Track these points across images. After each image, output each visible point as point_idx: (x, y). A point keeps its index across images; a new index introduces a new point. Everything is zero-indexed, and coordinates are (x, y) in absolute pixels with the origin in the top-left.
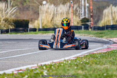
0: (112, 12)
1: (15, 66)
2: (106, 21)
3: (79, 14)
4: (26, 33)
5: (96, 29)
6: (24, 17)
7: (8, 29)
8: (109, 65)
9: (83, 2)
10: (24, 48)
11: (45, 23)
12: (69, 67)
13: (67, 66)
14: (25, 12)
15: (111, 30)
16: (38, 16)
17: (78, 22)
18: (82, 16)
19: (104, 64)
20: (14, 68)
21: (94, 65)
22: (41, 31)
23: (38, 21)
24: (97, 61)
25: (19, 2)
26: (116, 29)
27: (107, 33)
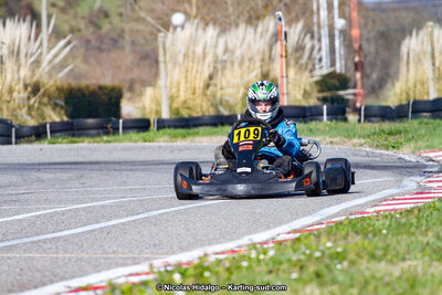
0: (433, 50)
1: (66, 272)
2: (411, 84)
3: (309, 58)
4: (111, 138)
5: (375, 116)
6: (100, 75)
7: (44, 126)
8: (421, 262)
9: (324, 13)
10: (104, 199)
11: (182, 98)
12: (270, 272)
13: (264, 268)
14: (104, 55)
15: (430, 117)
16: (153, 70)
17: (305, 92)
18: (321, 67)
19: (404, 259)
20: (63, 279)
21: (364, 261)
22: (168, 131)
23: (157, 90)
24: (376, 248)
25: (83, 18)
27: (416, 130)
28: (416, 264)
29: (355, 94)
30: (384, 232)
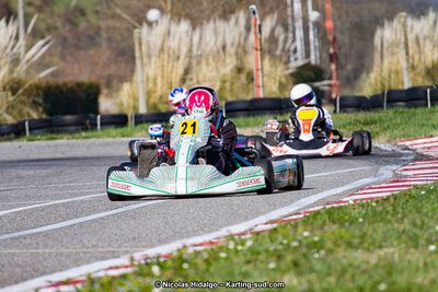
0: (406, 39)
1: (46, 267)
2: (385, 74)
3: (283, 50)
4: (89, 134)
5: (350, 107)
6: (78, 73)
7: (23, 123)
8: (396, 249)
9: (297, 6)
10: (83, 194)
11: (159, 93)
12: (248, 262)
13: (242, 259)
14: (82, 53)
15: (405, 107)
16: (130, 66)
17: (280, 84)
18: (296, 59)
19: (381, 247)
20: (42, 274)
21: (341, 250)
22: (145, 125)
23: (134, 86)
24: (353, 236)
25: (59, 16)
26: (423, 102)
27: (391, 119)
28: (392, 251)
29: (330, 85)
30: (361, 220)
